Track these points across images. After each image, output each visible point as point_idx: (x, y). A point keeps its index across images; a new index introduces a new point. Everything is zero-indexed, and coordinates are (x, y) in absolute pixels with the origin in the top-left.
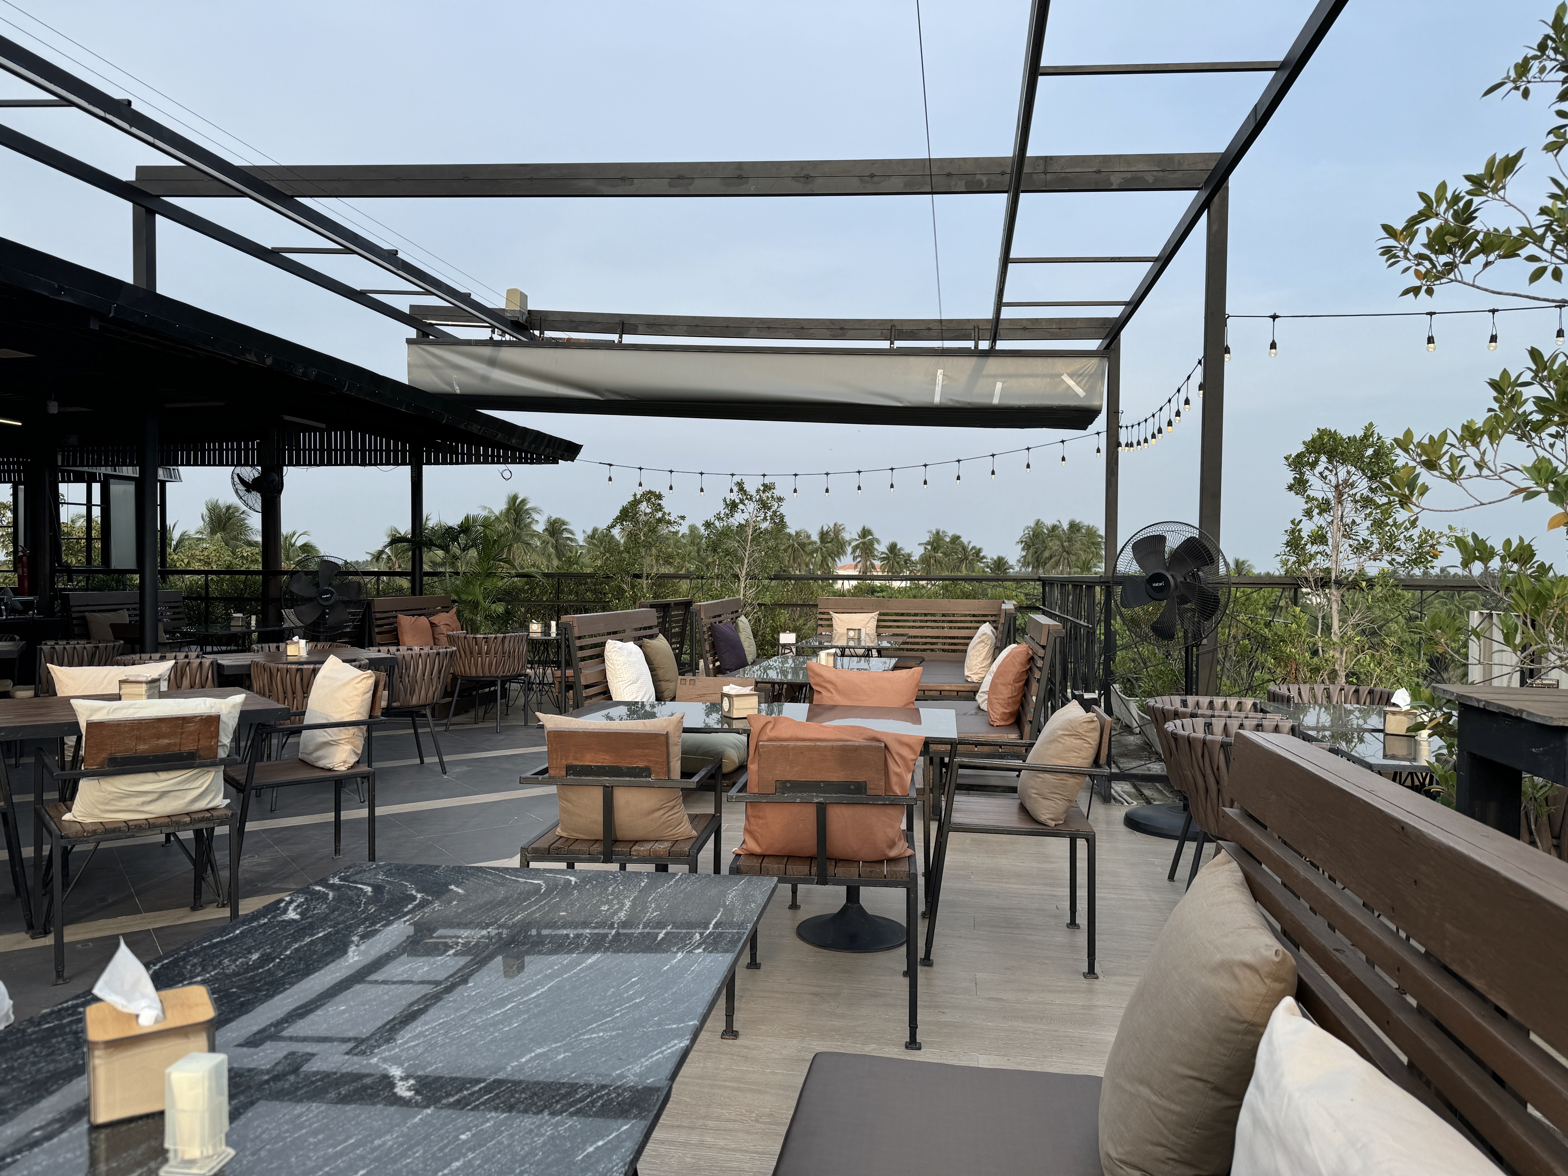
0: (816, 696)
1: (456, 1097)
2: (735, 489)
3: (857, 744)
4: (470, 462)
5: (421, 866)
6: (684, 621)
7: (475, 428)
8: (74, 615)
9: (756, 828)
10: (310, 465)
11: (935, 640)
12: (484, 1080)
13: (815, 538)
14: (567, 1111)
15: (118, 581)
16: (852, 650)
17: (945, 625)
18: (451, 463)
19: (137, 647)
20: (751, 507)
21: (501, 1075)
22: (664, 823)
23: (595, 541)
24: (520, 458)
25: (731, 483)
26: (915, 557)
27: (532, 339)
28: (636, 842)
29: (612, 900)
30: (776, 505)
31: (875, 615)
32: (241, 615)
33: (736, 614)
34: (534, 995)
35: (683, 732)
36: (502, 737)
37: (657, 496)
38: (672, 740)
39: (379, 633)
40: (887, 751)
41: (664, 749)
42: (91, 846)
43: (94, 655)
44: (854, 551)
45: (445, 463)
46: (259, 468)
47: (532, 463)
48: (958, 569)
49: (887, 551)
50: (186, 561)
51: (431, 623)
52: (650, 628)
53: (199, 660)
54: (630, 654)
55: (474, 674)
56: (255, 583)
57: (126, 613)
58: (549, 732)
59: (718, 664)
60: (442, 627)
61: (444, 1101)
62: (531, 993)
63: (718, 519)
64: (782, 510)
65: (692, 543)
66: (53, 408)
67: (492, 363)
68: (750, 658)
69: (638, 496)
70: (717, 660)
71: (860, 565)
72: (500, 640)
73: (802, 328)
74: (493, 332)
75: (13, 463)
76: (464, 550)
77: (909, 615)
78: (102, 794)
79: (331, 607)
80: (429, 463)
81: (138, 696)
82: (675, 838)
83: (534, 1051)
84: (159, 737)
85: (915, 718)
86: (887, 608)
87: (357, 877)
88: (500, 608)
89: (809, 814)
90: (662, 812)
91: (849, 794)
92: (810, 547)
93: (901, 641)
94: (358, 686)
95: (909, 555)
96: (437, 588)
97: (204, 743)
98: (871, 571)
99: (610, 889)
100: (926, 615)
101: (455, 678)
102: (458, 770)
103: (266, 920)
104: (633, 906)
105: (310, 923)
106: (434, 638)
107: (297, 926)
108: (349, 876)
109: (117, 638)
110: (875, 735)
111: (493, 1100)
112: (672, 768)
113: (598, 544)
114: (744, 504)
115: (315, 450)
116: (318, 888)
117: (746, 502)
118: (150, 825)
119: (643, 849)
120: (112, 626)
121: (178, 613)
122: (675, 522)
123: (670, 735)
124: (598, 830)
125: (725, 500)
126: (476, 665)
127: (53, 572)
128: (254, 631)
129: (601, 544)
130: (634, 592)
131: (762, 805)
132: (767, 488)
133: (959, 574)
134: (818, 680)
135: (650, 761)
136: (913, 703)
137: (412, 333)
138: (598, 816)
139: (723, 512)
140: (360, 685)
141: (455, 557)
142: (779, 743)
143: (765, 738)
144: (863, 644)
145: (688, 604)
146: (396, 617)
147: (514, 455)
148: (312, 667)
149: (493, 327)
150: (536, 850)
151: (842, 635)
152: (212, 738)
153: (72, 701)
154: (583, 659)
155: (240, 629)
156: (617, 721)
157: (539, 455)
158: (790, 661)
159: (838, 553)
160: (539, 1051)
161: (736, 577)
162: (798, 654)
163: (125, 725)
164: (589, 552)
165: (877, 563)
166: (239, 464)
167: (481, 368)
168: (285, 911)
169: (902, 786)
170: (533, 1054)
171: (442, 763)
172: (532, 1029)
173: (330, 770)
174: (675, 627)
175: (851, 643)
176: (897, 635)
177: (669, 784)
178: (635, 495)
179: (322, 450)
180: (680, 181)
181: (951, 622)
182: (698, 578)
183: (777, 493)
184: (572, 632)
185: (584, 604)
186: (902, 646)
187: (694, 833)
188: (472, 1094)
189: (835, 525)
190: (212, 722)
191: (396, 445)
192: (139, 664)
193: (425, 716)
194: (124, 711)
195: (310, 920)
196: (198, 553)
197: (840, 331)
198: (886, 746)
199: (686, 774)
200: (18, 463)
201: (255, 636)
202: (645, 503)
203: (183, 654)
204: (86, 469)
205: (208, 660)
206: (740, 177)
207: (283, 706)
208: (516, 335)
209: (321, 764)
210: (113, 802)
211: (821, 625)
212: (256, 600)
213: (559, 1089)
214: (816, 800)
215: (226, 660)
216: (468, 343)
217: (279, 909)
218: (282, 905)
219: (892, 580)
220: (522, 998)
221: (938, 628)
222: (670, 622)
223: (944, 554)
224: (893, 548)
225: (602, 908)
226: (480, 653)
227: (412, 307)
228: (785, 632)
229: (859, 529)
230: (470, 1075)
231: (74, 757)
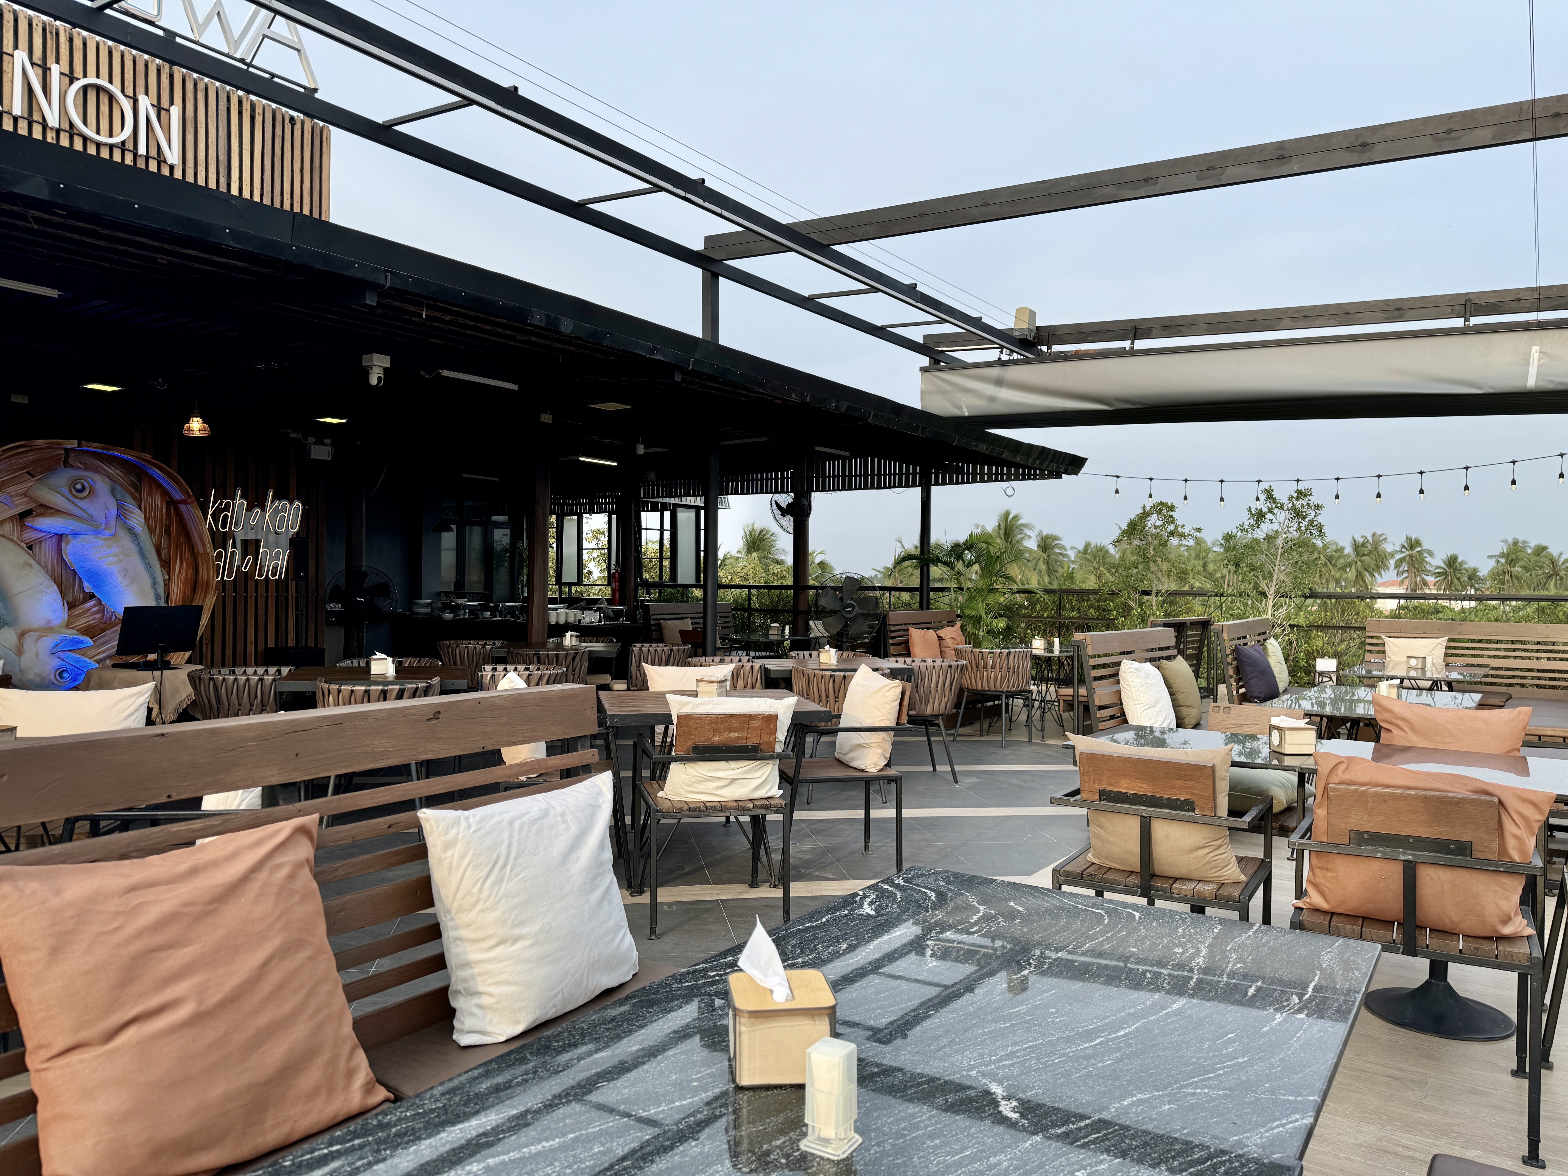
0: (1383, 735)
1: (1063, 1129)
2: (1263, 497)
3: (1459, 796)
4: (974, 481)
5: (977, 877)
6: (1201, 641)
7: (983, 448)
8: (653, 622)
9: (1323, 881)
10: (834, 490)
11: (1526, 674)
12: (1089, 1118)
13: (1348, 550)
14: (1186, 1170)
15: (683, 594)
16: (1413, 681)
17: (1543, 655)
18: (957, 483)
19: (700, 651)
20: (1282, 516)
21: (1105, 1115)
22: (1209, 862)
23: (1088, 556)
24: (1024, 474)
25: (1258, 490)
26: (1483, 572)
27: (1039, 355)
28: (1176, 879)
29: (1185, 943)
30: (1313, 513)
31: (1443, 641)
32: (777, 625)
33: (1263, 636)
34: (1122, 1033)
35: (1232, 766)
36: (1007, 752)
37: (1169, 507)
38: (1219, 773)
39: (893, 645)
40: (1501, 807)
41: (1210, 782)
42: (676, 821)
43: (669, 657)
44: (1397, 566)
45: (951, 483)
46: (792, 494)
47: (1035, 479)
48: (1544, 586)
49: (1443, 566)
50: (729, 578)
51: (938, 636)
52: (1167, 648)
53: (750, 664)
54: (1147, 676)
55: (980, 688)
56: (787, 597)
57: (689, 621)
58: (1080, 754)
59: (1242, 690)
60: (948, 640)
61: (1052, 1131)
62: (1118, 1031)
63: (1242, 531)
64: (1320, 519)
65: (1198, 557)
66: (641, 450)
67: (999, 382)
68: (1281, 686)
69: (1148, 509)
70: (1242, 687)
71: (1407, 582)
72: (1005, 655)
73: (1348, 313)
74: (1001, 352)
75: (609, 497)
76: (968, 567)
77: (1489, 641)
78: (687, 777)
79: (853, 619)
80: (937, 484)
81: (709, 693)
82: (1222, 881)
83: (1134, 1095)
84: (731, 730)
85: (1522, 768)
86: (1460, 633)
87: (919, 881)
88: (1001, 624)
89: (1393, 873)
90: (1206, 850)
91: (1446, 854)
92: (1342, 561)
93: (1483, 673)
94: (887, 694)
95: (1475, 571)
96: (943, 602)
97: (765, 738)
98: (1421, 589)
99: (1180, 930)
100: (1513, 642)
101: (961, 690)
102: (969, 780)
103: (846, 912)
104: (1210, 953)
105: (886, 921)
106: (941, 651)
107: (875, 922)
108: (911, 878)
109: (685, 642)
110: (1485, 787)
111: (1103, 1141)
112: (1218, 804)
113: (1092, 559)
114: (1273, 513)
115: (838, 476)
116: (886, 887)
117: (1276, 511)
118: (721, 808)
119: (1186, 888)
120: (681, 632)
121: (728, 622)
122: (1189, 535)
123: (1216, 768)
124: (1135, 862)
125: (1249, 509)
126: (982, 679)
127: (637, 586)
128: (787, 640)
129: (1095, 559)
130: (1142, 610)
131: (1331, 856)
132: (1301, 494)
133: (1546, 593)
134: (1386, 715)
135: (1193, 794)
136: (1518, 750)
137: (925, 361)
138: (1135, 847)
139: (1247, 523)
140: (890, 693)
141: (959, 573)
142: (1354, 788)
143: (1336, 780)
144: (1429, 675)
145: (1205, 625)
146: (907, 630)
147: (1017, 472)
148: (842, 674)
149: (1002, 347)
150: (1068, 874)
151: (1398, 663)
152: (771, 734)
153: (667, 696)
154: (1096, 679)
155: (776, 637)
156: (1123, 745)
157: (1042, 471)
158: (1329, 691)
159: (1378, 567)
160: (1140, 1096)
161: (1264, 594)
162: (1339, 683)
163: (706, 719)
164: (1081, 567)
165: (1430, 579)
166: (776, 492)
167: (989, 389)
168: (861, 906)
169: (1523, 851)
170: (1134, 1099)
171: (953, 772)
172: (1127, 1070)
173: (862, 771)
174: (1190, 648)
175: (1413, 674)
176: (1473, 665)
177: (1216, 821)
178: (1144, 507)
179: (844, 476)
180: (1210, 172)
181: (1551, 651)
182: (1216, 595)
183: (1314, 500)
184: (1085, 651)
185: (1086, 621)
186: (1484, 680)
187: (1243, 878)
188: (1079, 1129)
189: (1374, 535)
190: (771, 720)
191: (907, 469)
192: (705, 666)
193: (938, 725)
194: (705, 706)
195: (885, 917)
196: (739, 570)
197: (1397, 313)
198: (1500, 802)
199: (1235, 812)
200: (612, 497)
201: (787, 643)
202: (1155, 515)
203: (738, 658)
204: (660, 500)
205: (758, 663)
206: (1281, 157)
207: (824, 709)
208: (1023, 353)
209: (854, 764)
210: (695, 785)
211: (1370, 651)
212: (788, 611)
213: (1172, 1144)
214: (1403, 858)
215: (773, 665)
216: (977, 365)
217: (855, 902)
218: (858, 899)
219: (1450, 599)
220: (1109, 1034)
221: (1529, 658)
222: (1185, 643)
223: (1526, 569)
224: (1452, 562)
225: (1176, 950)
226: (985, 667)
227: (925, 337)
228: (1322, 657)
229: (1403, 540)
230: (1072, 1108)
231: (662, 742)
